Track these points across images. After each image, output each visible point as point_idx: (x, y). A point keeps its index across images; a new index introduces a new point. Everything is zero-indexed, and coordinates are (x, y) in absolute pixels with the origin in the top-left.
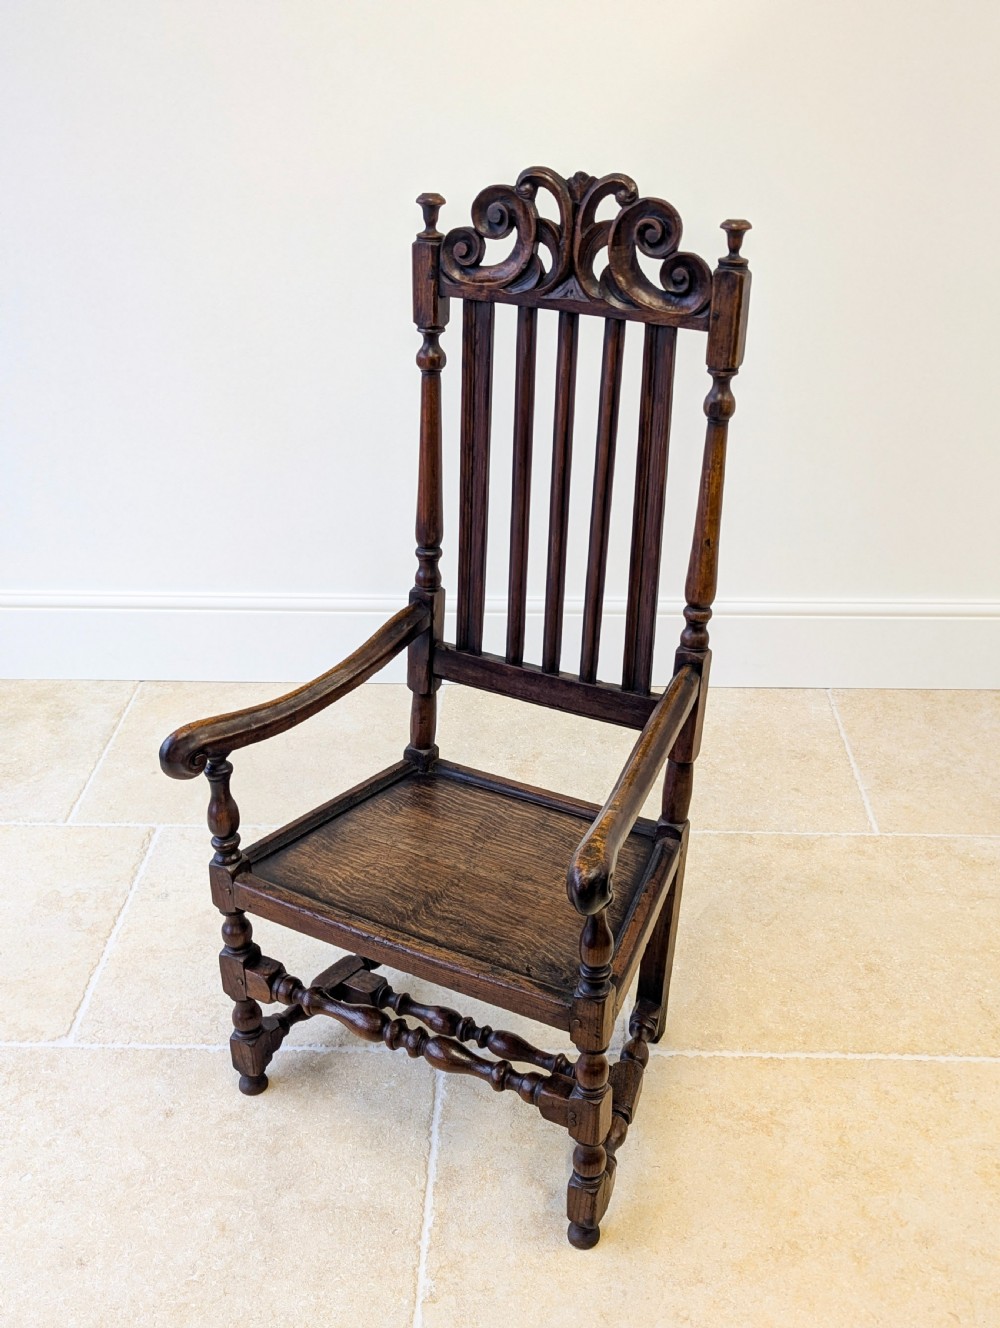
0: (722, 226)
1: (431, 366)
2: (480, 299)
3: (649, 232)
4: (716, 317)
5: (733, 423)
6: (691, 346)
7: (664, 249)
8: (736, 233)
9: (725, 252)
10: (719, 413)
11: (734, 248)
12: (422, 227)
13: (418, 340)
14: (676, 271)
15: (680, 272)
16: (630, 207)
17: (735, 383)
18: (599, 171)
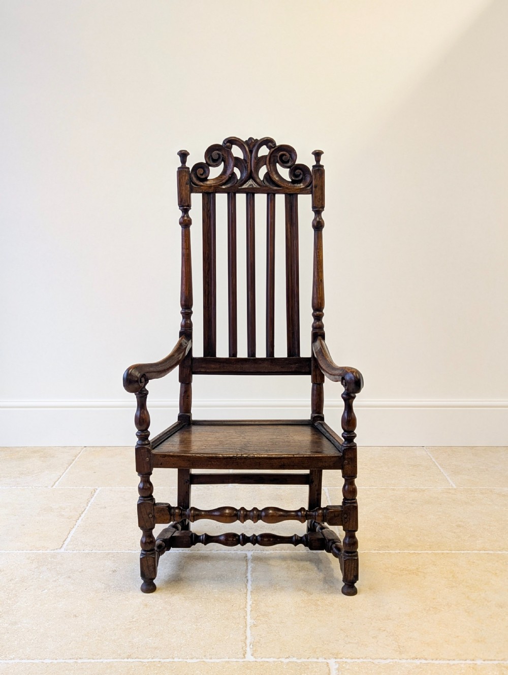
0: (313, 153)
1: (186, 224)
2: (210, 191)
3: (284, 158)
4: (316, 187)
5: (324, 231)
6: (305, 202)
7: (289, 164)
8: (318, 155)
9: (315, 163)
10: (318, 226)
11: (318, 160)
12: (180, 165)
13: (180, 213)
14: (297, 171)
15: (298, 172)
16: (273, 150)
17: (323, 214)
18: (259, 136)
